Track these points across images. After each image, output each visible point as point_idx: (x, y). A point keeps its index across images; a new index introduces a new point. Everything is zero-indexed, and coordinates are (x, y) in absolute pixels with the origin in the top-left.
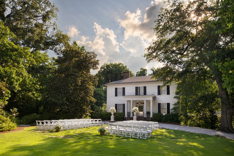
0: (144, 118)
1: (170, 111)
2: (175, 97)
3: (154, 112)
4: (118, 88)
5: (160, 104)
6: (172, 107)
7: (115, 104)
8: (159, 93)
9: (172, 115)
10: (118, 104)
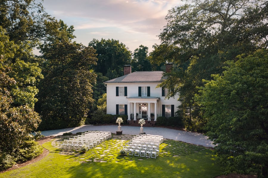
0: (148, 122)
1: (174, 114)
2: (179, 100)
3: (158, 114)
4: (119, 87)
5: (164, 105)
6: (176, 110)
7: (116, 105)
8: (163, 95)
9: (176, 118)
10: (119, 104)
